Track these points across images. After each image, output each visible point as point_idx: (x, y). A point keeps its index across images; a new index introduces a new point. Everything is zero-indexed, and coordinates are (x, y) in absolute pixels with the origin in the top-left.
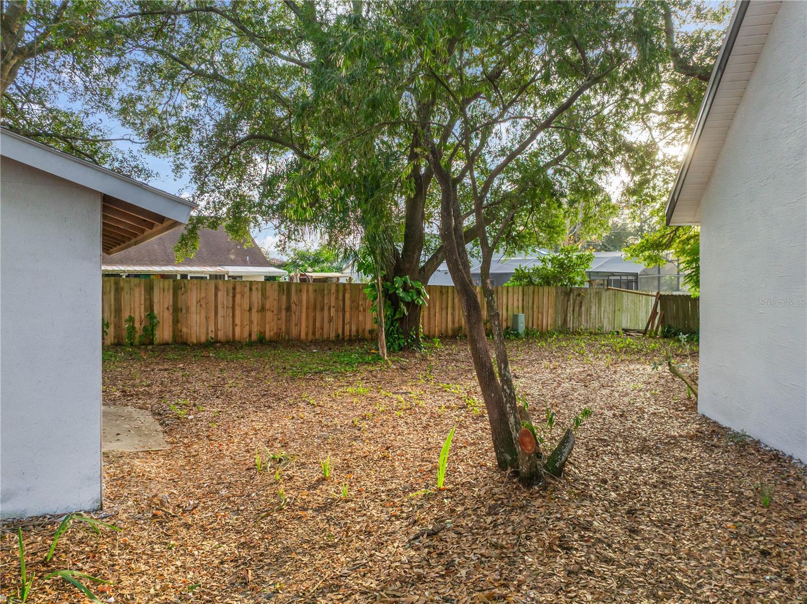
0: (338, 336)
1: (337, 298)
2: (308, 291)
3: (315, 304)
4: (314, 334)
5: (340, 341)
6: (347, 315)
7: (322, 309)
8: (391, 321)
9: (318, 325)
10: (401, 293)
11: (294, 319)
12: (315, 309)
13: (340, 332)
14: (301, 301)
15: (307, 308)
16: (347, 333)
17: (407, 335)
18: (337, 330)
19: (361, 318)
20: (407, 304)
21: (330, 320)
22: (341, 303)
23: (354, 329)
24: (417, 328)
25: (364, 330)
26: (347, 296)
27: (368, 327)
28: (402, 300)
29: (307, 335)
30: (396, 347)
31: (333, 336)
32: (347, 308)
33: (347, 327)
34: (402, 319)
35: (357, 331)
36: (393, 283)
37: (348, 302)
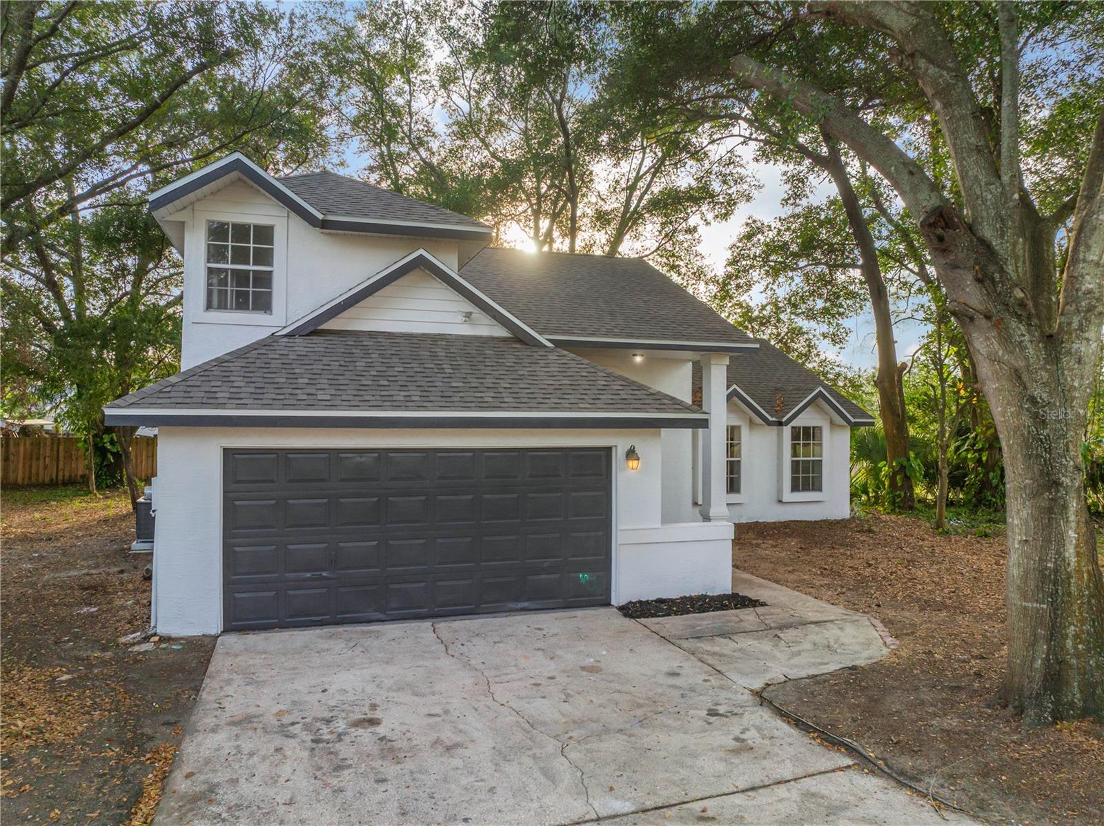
0: (52, 480)
1: (52, 449)
2: (25, 444)
3: (31, 455)
4: (30, 478)
5: (53, 485)
6: (61, 463)
7: (38, 459)
8: (100, 466)
9: (34, 471)
10: (108, 446)
11: (12, 466)
12: (31, 459)
13: (54, 477)
14: (18, 453)
15: (24, 458)
16: (60, 478)
17: (113, 477)
18: (51, 475)
19: (73, 466)
20: (113, 454)
21: (45, 467)
22: (55, 453)
23: (67, 474)
24: (121, 472)
25: (76, 476)
26: (61, 448)
27: (80, 473)
28: (109, 451)
29: (23, 479)
30: (104, 486)
31: (47, 480)
32: (61, 458)
33: (61, 474)
34: (109, 465)
35: (70, 476)
36: (102, 439)
37: (61, 454)
